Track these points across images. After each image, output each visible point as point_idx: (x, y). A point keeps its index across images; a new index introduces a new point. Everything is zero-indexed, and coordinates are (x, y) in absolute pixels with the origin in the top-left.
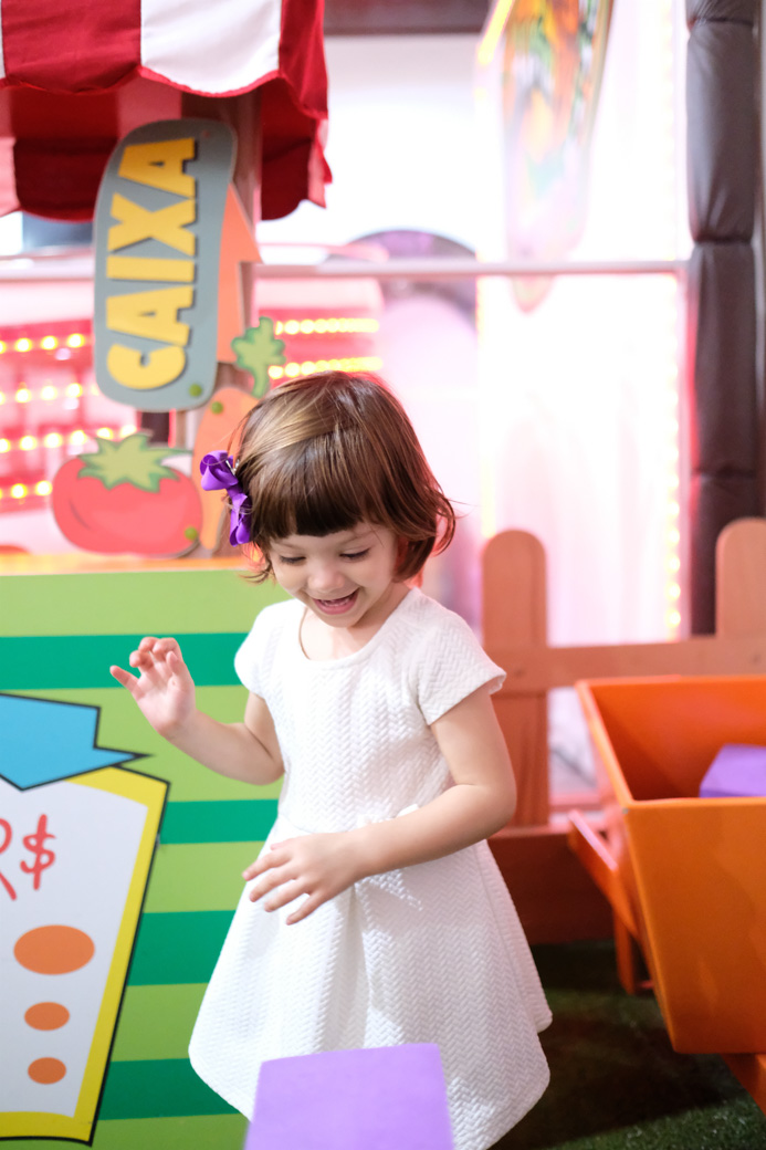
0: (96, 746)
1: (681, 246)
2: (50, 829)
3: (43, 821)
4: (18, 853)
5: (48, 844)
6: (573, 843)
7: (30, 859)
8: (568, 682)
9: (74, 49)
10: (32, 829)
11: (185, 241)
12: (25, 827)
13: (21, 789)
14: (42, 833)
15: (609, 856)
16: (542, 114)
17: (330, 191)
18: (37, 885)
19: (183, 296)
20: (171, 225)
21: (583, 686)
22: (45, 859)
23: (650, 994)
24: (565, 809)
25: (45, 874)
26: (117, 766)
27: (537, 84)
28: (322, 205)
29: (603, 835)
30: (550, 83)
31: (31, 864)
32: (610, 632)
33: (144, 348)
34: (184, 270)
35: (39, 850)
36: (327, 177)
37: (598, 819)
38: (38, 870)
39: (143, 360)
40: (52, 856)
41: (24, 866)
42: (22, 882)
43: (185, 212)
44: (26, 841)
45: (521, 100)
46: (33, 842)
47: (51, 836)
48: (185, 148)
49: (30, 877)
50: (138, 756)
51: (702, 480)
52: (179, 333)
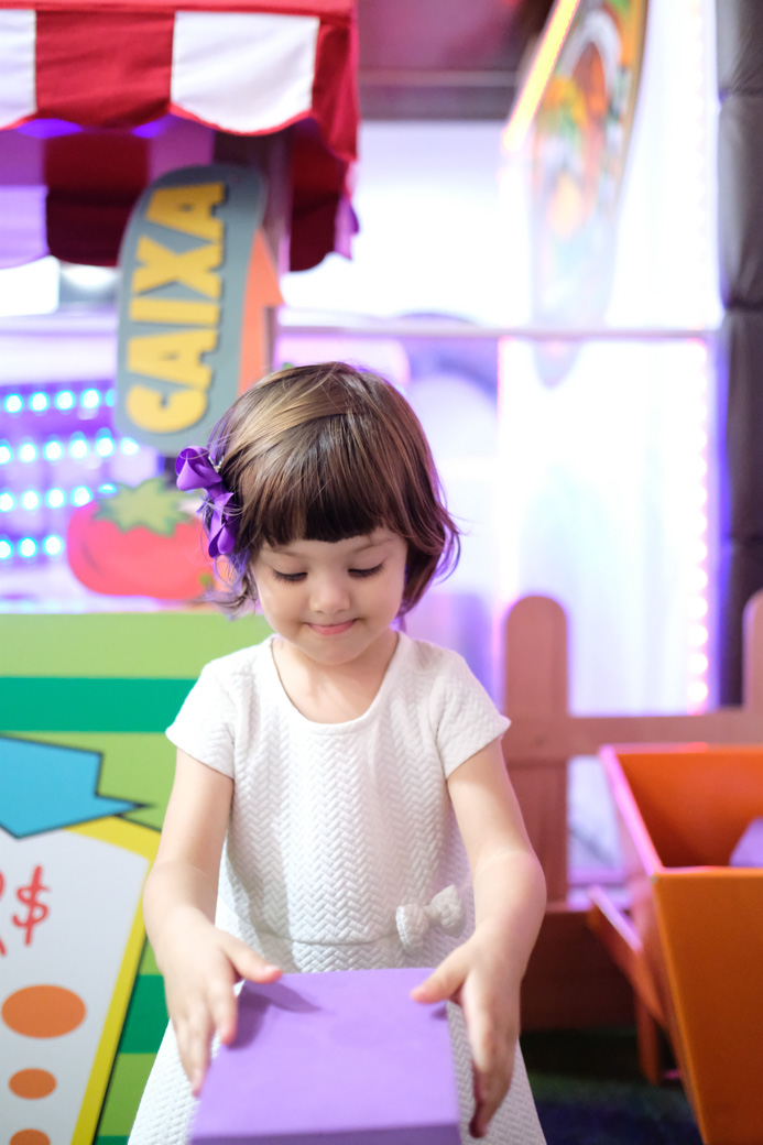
0: (97, 794)
1: (710, 312)
2: (45, 880)
3: (38, 872)
4: (12, 906)
5: (42, 897)
6: (593, 922)
7: (23, 912)
8: (591, 751)
9: (106, 86)
10: (26, 880)
11: (210, 284)
12: (18, 878)
13: (16, 836)
14: (36, 886)
15: (632, 935)
16: (569, 196)
17: (358, 244)
18: (28, 939)
19: (206, 339)
20: (197, 269)
21: (608, 755)
22: (38, 913)
23: (678, 1085)
24: (585, 886)
25: (38, 930)
26: (120, 815)
27: (564, 167)
28: (348, 256)
29: (627, 913)
30: (578, 163)
31: (23, 916)
32: (633, 700)
33: (166, 390)
34: (208, 313)
35: (32, 903)
36: (355, 227)
37: (623, 898)
38: (30, 923)
39: (164, 403)
40: (45, 909)
41: (16, 921)
42: (14, 937)
43: (211, 255)
44: (19, 893)
45: (548, 183)
46: (27, 895)
47: (45, 889)
48: (213, 192)
49: (22, 932)
50: (140, 806)
51: (731, 549)
52: (201, 376)
